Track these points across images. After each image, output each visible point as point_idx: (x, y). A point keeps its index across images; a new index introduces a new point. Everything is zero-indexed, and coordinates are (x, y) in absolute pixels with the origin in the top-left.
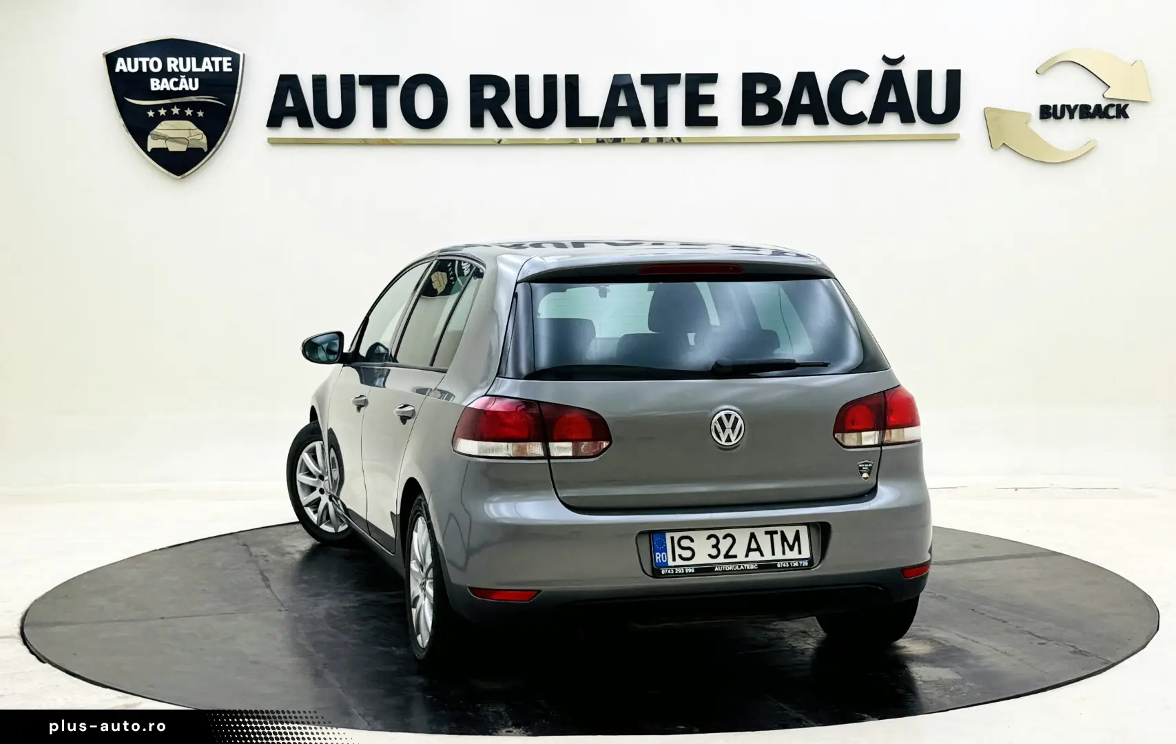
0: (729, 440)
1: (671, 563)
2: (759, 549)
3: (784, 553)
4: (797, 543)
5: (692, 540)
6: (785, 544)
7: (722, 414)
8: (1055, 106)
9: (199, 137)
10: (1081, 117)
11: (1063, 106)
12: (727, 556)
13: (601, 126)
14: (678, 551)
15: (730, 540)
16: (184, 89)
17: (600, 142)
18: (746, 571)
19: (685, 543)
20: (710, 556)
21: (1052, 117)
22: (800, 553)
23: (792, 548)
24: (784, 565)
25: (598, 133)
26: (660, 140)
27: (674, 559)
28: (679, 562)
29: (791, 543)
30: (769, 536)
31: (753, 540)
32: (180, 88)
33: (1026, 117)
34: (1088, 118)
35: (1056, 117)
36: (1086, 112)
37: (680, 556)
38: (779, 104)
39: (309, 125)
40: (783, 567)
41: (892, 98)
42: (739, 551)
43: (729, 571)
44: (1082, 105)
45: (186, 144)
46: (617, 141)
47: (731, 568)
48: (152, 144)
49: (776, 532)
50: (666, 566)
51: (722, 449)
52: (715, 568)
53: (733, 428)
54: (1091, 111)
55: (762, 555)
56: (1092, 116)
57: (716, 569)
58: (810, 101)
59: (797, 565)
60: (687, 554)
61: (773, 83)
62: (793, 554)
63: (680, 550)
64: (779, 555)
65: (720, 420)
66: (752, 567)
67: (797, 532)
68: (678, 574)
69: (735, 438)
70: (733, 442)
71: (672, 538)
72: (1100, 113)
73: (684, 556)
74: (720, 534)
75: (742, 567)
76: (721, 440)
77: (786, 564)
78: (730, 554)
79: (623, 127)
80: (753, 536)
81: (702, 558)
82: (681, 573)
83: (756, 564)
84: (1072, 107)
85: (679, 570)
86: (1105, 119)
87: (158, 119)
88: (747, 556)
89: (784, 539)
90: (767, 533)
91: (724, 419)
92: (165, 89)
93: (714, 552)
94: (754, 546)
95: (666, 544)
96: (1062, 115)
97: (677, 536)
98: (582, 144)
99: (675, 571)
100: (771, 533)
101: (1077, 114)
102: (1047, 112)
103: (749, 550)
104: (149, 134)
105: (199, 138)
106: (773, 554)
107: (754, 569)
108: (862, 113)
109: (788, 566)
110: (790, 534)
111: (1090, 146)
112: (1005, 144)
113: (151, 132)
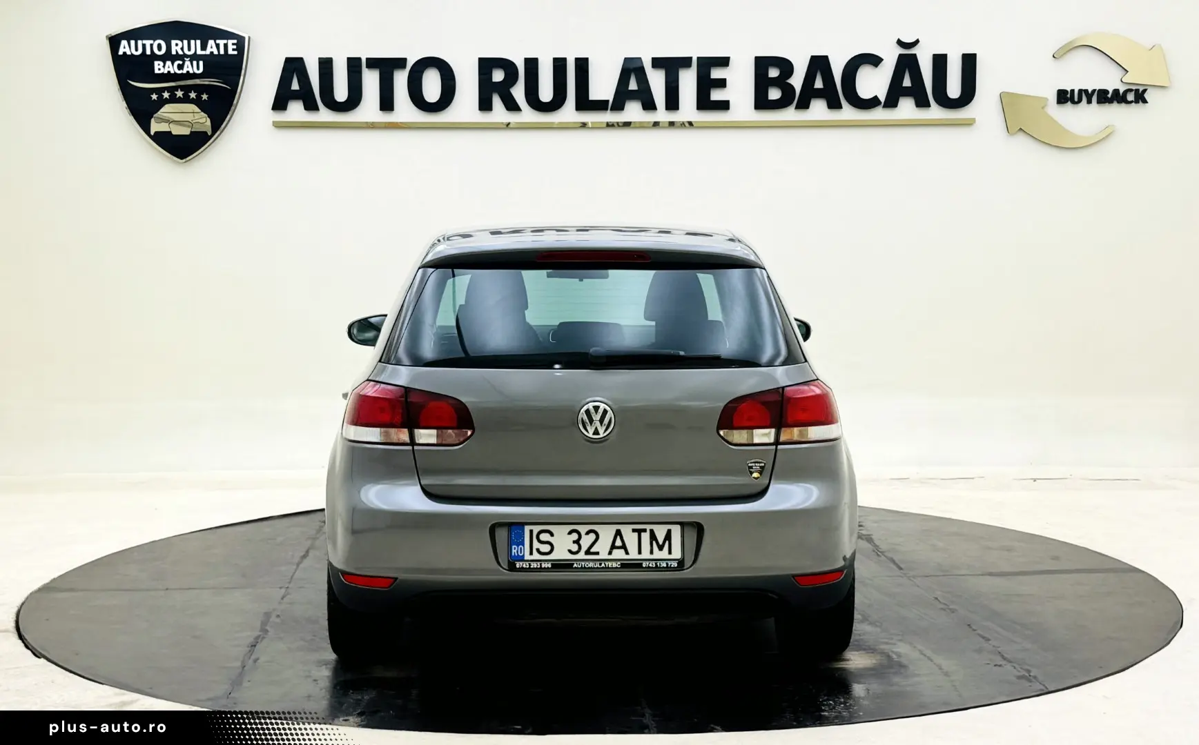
0: (596, 432)
1: (527, 557)
2: (624, 547)
3: (652, 552)
4: (667, 542)
5: (552, 535)
6: (654, 543)
7: (590, 406)
8: (1073, 91)
9: (204, 120)
10: (1099, 102)
11: (1080, 91)
12: (588, 552)
13: (611, 110)
14: (536, 545)
15: (592, 537)
16: (188, 72)
17: (610, 125)
18: (607, 569)
19: (544, 537)
20: (570, 551)
21: (1069, 102)
22: (670, 553)
23: (661, 548)
24: (651, 565)
25: (609, 117)
26: (672, 124)
27: (531, 553)
28: (536, 556)
29: (661, 543)
30: (636, 534)
31: (618, 537)
32: (185, 71)
33: (1043, 101)
34: (1105, 102)
35: (1074, 102)
36: (1104, 97)
37: (538, 550)
38: (792, 88)
39: (315, 108)
40: (649, 567)
41: (907, 82)
42: (602, 548)
43: (589, 568)
44: (1100, 90)
45: (189, 126)
46: (627, 125)
47: (591, 565)
48: (155, 127)
49: (645, 530)
50: (522, 559)
51: (589, 441)
52: (573, 564)
53: (601, 421)
54: (1109, 96)
55: (627, 553)
56: (1110, 101)
57: (575, 565)
58: (824, 85)
59: (665, 565)
60: (546, 548)
61: (786, 66)
62: (664, 554)
63: (539, 544)
64: (646, 554)
65: (588, 412)
66: (615, 565)
67: (669, 532)
68: (534, 568)
69: (603, 431)
70: (601, 436)
71: (531, 532)
72: (1118, 97)
73: (542, 550)
74: (583, 529)
75: (603, 565)
76: (587, 431)
78: (592, 550)
79: (633, 111)
80: (618, 533)
81: (561, 554)
82: (537, 568)
83: (619, 563)
84: (1090, 91)
85: (534, 565)
86: (1123, 105)
87: (162, 103)
88: (610, 553)
89: (653, 537)
90: (634, 531)
91: (592, 411)
92: (169, 72)
93: (575, 548)
94: (619, 543)
95: (524, 537)
96: (1080, 100)
97: (536, 529)
98: (592, 128)
99: (530, 565)
100: (639, 532)
101: (1094, 98)
102: (1064, 97)
103: (613, 547)
104: (152, 117)
105: (203, 121)
106: (640, 552)
107: (617, 568)
108: (876, 98)
109: (654, 566)
110: (661, 533)
111: (1108, 131)
112: (1021, 129)
113: (154, 116)
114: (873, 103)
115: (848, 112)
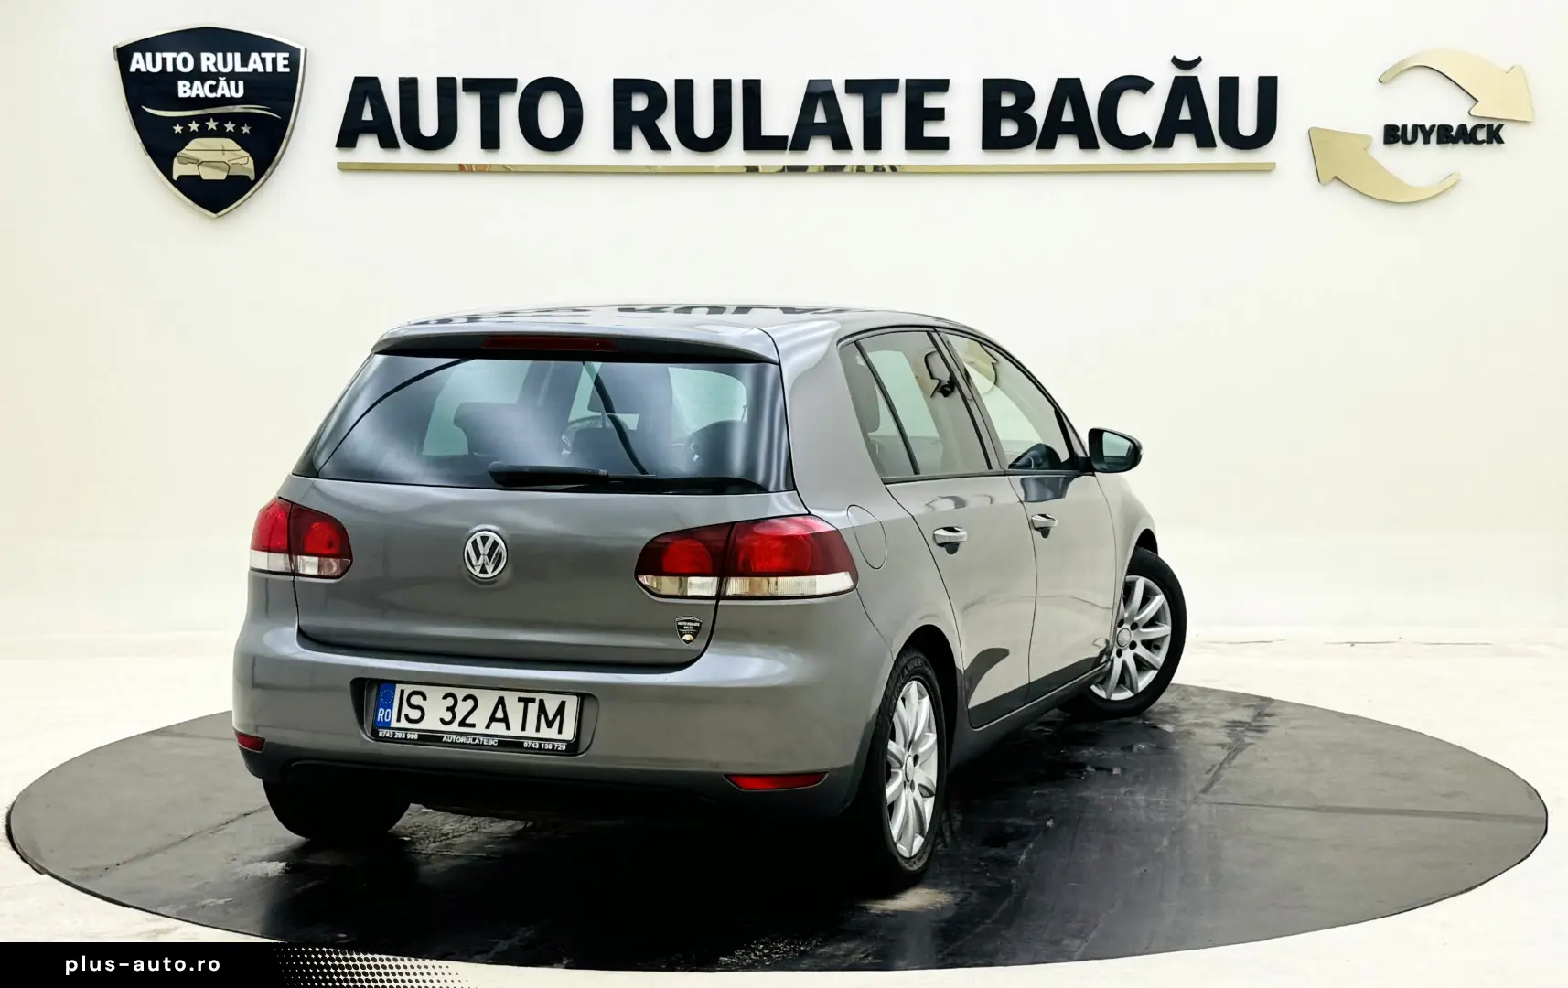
0: (483, 570)
1: (394, 724)
2: (505, 720)
3: (538, 730)
4: (558, 718)
5: (425, 698)
6: (543, 716)
7: (477, 537)
8: (1405, 127)
9: (244, 160)
10: (1440, 141)
11: (1415, 127)
12: (462, 724)
13: (790, 149)
14: (406, 709)
15: (470, 703)
16: (223, 96)
17: (788, 170)
18: (481, 746)
19: (416, 700)
21: (1400, 142)
22: (560, 732)
23: (550, 724)
24: (533, 746)
25: (787, 158)
26: (877, 168)
27: (399, 720)
28: (404, 724)
29: (551, 717)
30: (522, 704)
31: (500, 707)
32: (219, 95)
33: (1367, 140)
34: (1447, 142)
35: (1406, 142)
36: (1446, 135)
38: (1032, 121)
39: (394, 145)
40: (531, 748)
41: (1185, 114)
42: (480, 719)
43: (460, 743)
44: (1441, 127)
45: (225, 170)
46: (802, 169)
47: (462, 739)
48: (179, 170)
49: (533, 700)
50: (387, 726)
52: (443, 737)
53: (490, 555)
54: (1453, 133)
55: (508, 728)
56: (1454, 140)
57: (445, 739)
58: (1075, 117)
59: (550, 747)
60: (415, 714)
61: (1024, 93)
62: (552, 733)
63: (409, 709)
64: (530, 731)
65: (474, 543)
66: (491, 742)
67: (563, 703)
68: (398, 739)
69: (492, 569)
70: (490, 575)
71: (402, 692)
72: (1465, 136)
73: (411, 717)
74: (460, 693)
75: (477, 741)
76: (473, 567)
77: (536, 745)
78: (467, 721)
79: (821, 151)
80: (501, 701)
81: (431, 723)
82: (401, 739)
83: (496, 740)
84: (1428, 127)
85: (399, 735)
86: (1472, 145)
87: (187, 137)
88: (488, 727)
89: (542, 709)
90: (520, 700)
91: (479, 542)
92: (198, 95)
93: (448, 716)
94: (500, 714)
95: (393, 698)
96: (1415, 139)
97: (408, 689)
98: (764, 173)
99: (394, 734)
100: (526, 701)
101: (1434, 137)
102: (1393, 135)
103: (493, 719)
104: (175, 156)
105: (243, 163)
106: (523, 729)
107: (492, 745)
108: (1144, 134)
109: (537, 747)
110: (552, 704)
111: (1450, 182)
112: (1336, 177)
113: (178, 154)
114: (1139, 141)
115: (1106, 154)
